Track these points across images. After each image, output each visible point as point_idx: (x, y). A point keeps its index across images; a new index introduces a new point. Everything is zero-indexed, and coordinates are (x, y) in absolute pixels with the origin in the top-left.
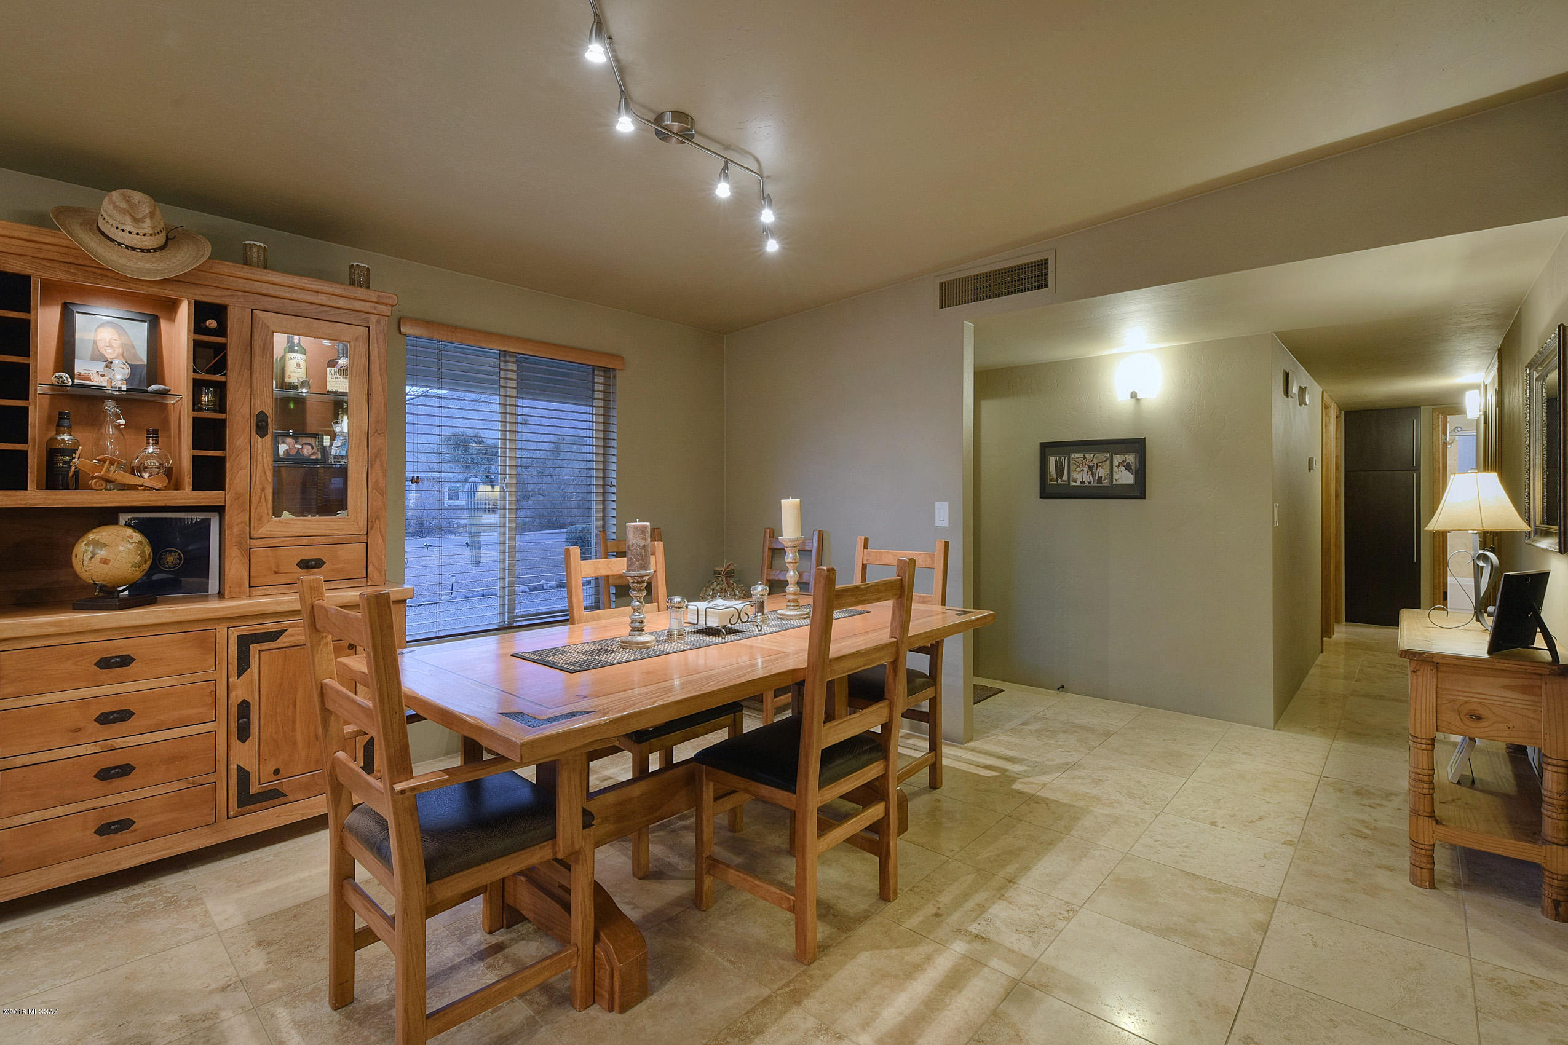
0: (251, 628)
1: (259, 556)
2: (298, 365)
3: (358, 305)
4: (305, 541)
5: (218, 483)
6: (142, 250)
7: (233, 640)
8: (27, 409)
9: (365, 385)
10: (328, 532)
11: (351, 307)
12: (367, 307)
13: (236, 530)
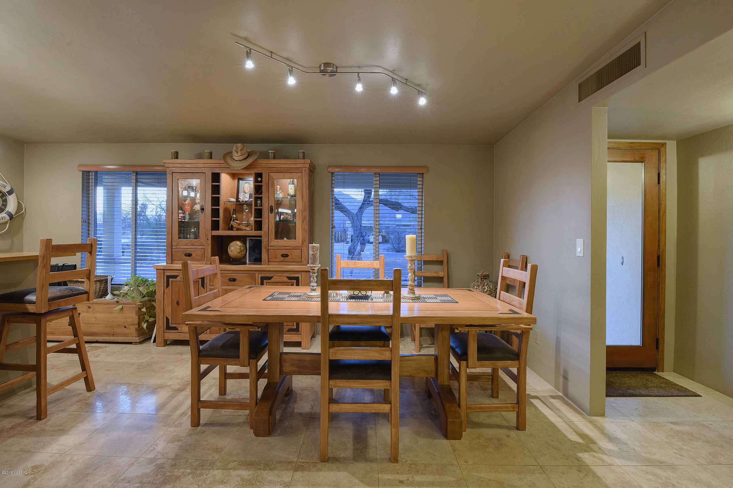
0: (264, 275)
1: (270, 251)
2: (291, 188)
3: (298, 166)
4: (283, 248)
5: (260, 229)
6: (239, 161)
7: (260, 278)
8: (219, 209)
9: (301, 194)
10: (290, 245)
11: (296, 167)
12: (301, 166)
13: (264, 243)
